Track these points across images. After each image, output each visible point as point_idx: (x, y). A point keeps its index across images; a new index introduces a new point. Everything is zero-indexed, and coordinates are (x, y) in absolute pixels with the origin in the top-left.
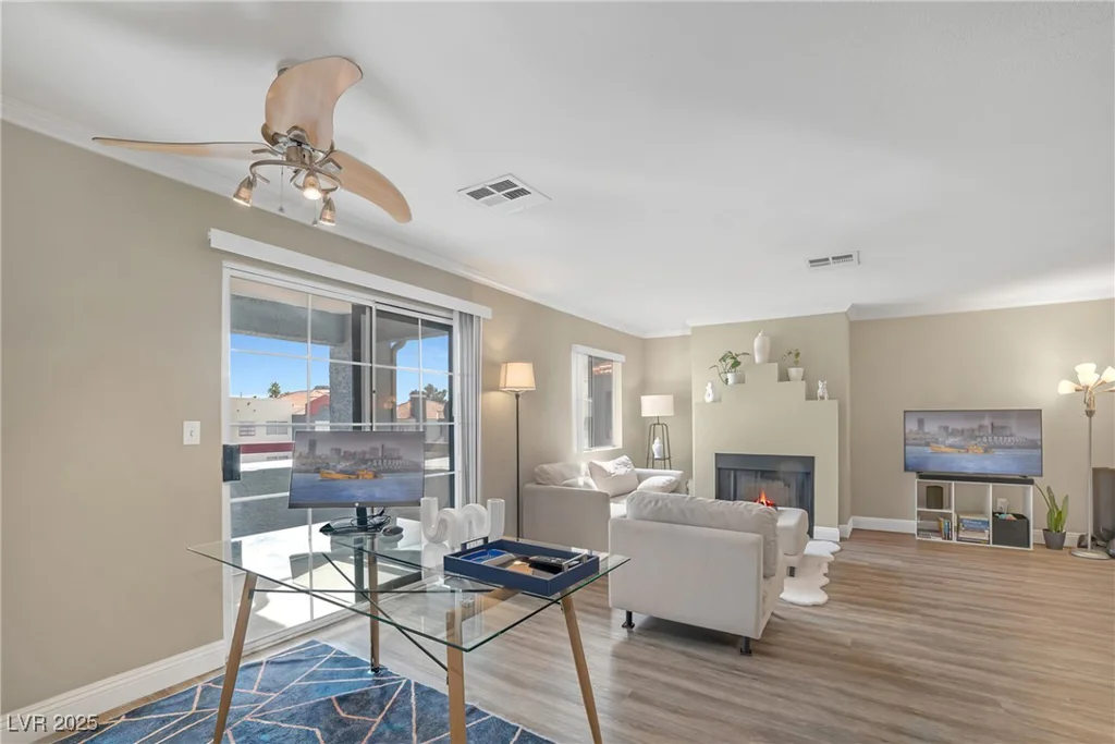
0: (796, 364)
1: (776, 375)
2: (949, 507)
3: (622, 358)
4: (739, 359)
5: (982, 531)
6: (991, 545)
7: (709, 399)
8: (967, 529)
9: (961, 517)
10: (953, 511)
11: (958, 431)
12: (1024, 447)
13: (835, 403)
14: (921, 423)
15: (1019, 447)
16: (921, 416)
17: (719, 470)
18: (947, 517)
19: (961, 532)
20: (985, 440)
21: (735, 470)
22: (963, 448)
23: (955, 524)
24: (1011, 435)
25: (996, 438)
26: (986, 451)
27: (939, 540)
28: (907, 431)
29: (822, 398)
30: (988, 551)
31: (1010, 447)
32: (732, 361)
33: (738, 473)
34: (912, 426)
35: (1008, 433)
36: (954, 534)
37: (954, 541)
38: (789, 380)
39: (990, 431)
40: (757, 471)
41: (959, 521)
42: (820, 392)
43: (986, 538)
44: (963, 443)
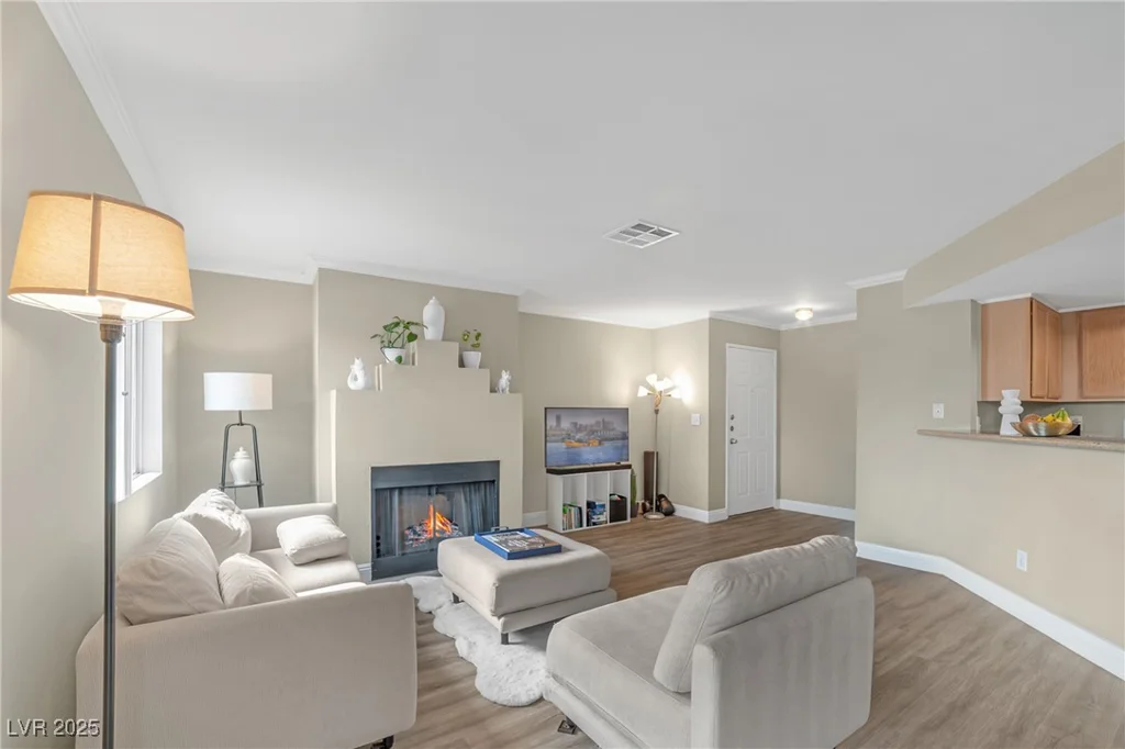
0: (475, 347)
1: (457, 358)
5: (602, 514)
6: (609, 524)
10: (585, 500)
11: (583, 426)
12: (617, 439)
13: (520, 397)
14: (558, 419)
16: (558, 412)
17: (377, 494)
20: (599, 434)
21: (400, 489)
22: (586, 442)
23: (585, 511)
24: (614, 430)
25: (605, 432)
26: (600, 443)
28: (548, 428)
29: (504, 390)
30: (605, 531)
31: (613, 440)
33: (405, 493)
34: (552, 422)
35: (612, 428)
37: (585, 527)
38: (466, 366)
39: (601, 426)
42: (502, 384)
43: (606, 519)
44: (586, 438)
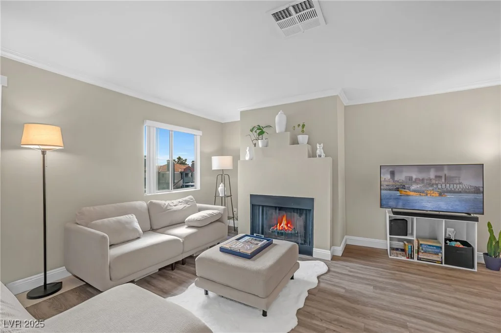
0: (303, 133)
1: (288, 141)
2: (412, 234)
3: (199, 133)
4: (264, 130)
5: (437, 254)
6: (444, 265)
7: (247, 158)
8: (425, 252)
9: (421, 242)
10: (415, 239)
11: (420, 180)
12: (469, 193)
13: (330, 159)
14: (393, 174)
15: (466, 192)
17: (253, 206)
18: (410, 241)
19: (420, 254)
20: (440, 187)
21: (263, 206)
22: (423, 192)
23: (416, 248)
24: (460, 183)
25: (448, 185)
26: (440, 194)
27: (404, 258)
28: (382, 179)
29: (320, 156)
30: (441, 269)
31: (460, 192)
32: (258, 131)
33: (265, 209)
35: (457, 182)
36: (416, 255)
37: (415, 260)
38: (298, 144)
39: (443, 180)
40: (276, 207)
41: (419, 245)
42: (318, 152)
43: (439, 259)
44: (424, 189)
